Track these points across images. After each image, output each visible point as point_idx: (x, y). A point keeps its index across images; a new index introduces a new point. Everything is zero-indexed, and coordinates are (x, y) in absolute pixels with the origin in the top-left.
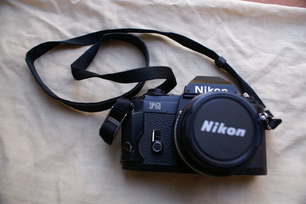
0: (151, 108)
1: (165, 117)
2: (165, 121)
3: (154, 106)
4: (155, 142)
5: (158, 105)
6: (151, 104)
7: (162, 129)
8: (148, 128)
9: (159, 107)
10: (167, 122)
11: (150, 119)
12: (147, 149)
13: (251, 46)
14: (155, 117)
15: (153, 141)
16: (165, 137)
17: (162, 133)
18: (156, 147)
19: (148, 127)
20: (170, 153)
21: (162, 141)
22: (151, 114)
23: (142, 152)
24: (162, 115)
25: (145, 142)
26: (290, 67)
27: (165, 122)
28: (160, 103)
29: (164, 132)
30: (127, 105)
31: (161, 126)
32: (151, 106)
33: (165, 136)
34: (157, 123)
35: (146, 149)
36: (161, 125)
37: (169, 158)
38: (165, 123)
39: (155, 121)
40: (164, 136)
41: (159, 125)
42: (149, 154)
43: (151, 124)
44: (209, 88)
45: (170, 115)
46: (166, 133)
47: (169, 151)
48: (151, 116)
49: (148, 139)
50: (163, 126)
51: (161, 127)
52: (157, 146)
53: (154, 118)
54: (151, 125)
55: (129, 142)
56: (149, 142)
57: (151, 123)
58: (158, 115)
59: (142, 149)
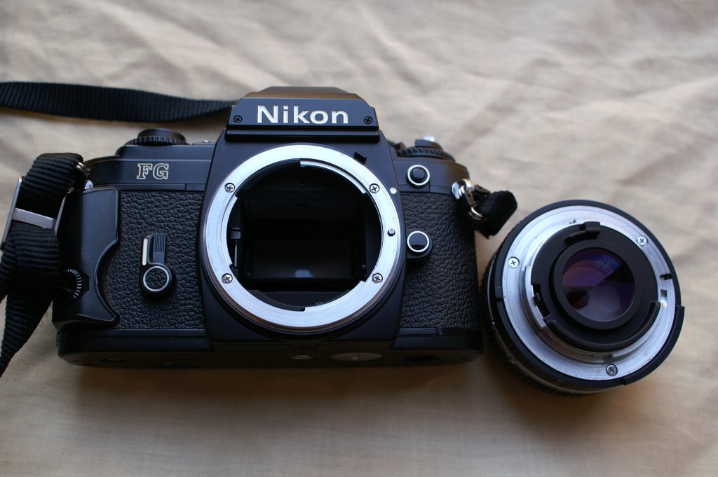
0: (141, 176)
1: (181, 202)
2: (180, 212)
3: (151, 172)
4: (148, 266)
5: (162, 169)
6: (142, 166)
7: (173, 233)
8: (133, 232)
9: (165, 174)
10: (187, 214)
11: (140, 207)
12: (129, 290)
13: (438, 58)
14: (152, 203)
15: (144, 263)
16: (180, 254)
17: (172, 245)
18: (154, 281)
19: (132, 229)
20: (194, 297)
21: (172, 265)
22: (142, 194)
23: (114, 298)
24: (173, 195)
25: (123, 271)
26: (552, 115)
27: (180, 214)
28: (168, 165)
29: (177, 241)
30: (68, 166)
31: (170, 224)
32: (142, 171)
33: (181, 252)
34: (157, 218)
35: (125, 289)
36: (170, 222)
37: (194, 311)
38: (183, 217)
39: (151, 211)
40: (178, 252)
41: (163, 222)
42: (137, 305)
43: (142, 221)
44: (296, 109)
45: (196, 195)
46: (184, 244)
47: (191, 292)
48: (140, 199)
49: (132, 262)
50: (174, 226)
51: (170, 227)
52: (157, 277)
53: (150, 205)
54: (141, 224)
55: (73, 269)
56: (134, 270)
57: (141, 218)
58: (161, 196)
59: (115, 289)
